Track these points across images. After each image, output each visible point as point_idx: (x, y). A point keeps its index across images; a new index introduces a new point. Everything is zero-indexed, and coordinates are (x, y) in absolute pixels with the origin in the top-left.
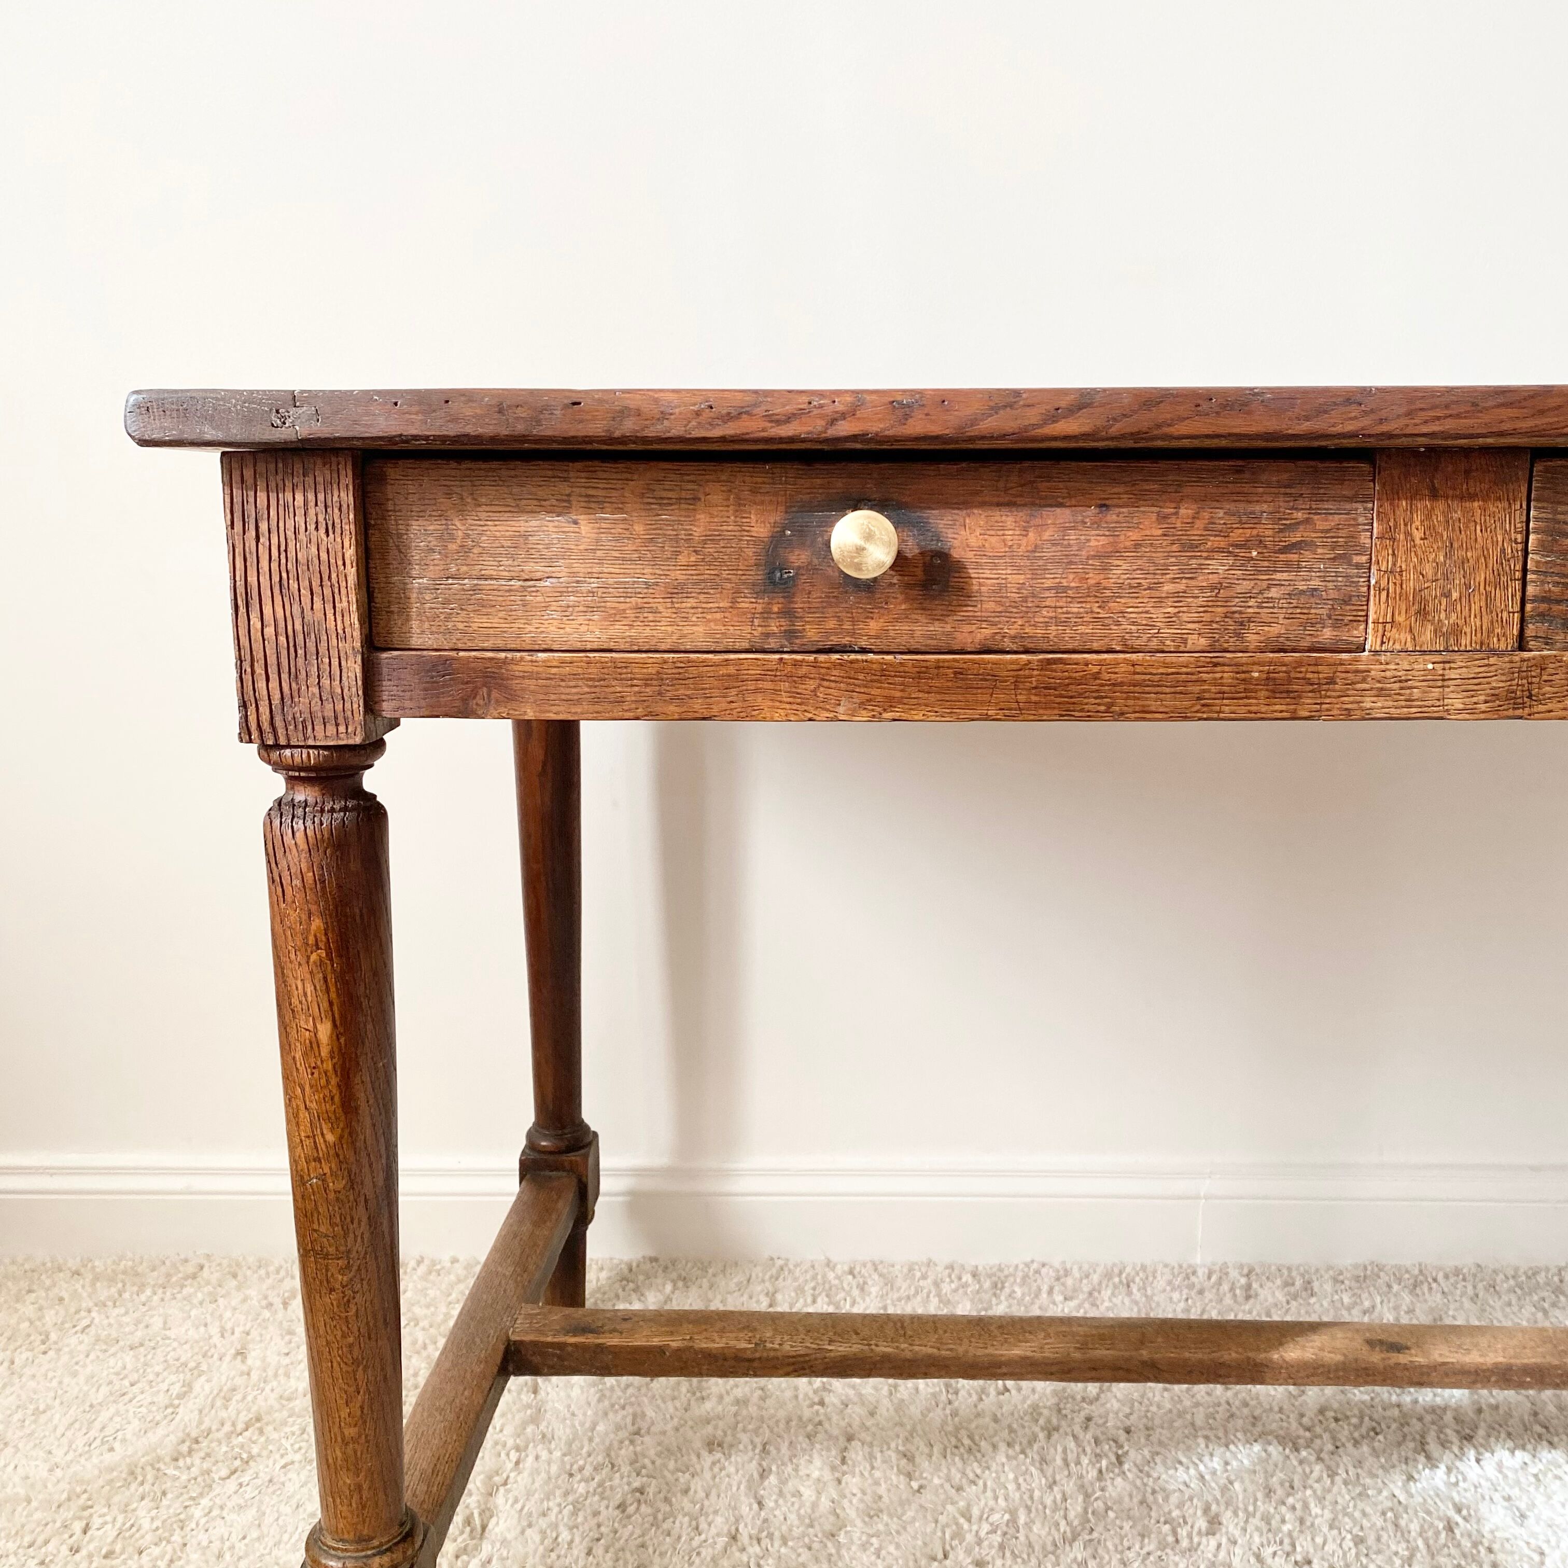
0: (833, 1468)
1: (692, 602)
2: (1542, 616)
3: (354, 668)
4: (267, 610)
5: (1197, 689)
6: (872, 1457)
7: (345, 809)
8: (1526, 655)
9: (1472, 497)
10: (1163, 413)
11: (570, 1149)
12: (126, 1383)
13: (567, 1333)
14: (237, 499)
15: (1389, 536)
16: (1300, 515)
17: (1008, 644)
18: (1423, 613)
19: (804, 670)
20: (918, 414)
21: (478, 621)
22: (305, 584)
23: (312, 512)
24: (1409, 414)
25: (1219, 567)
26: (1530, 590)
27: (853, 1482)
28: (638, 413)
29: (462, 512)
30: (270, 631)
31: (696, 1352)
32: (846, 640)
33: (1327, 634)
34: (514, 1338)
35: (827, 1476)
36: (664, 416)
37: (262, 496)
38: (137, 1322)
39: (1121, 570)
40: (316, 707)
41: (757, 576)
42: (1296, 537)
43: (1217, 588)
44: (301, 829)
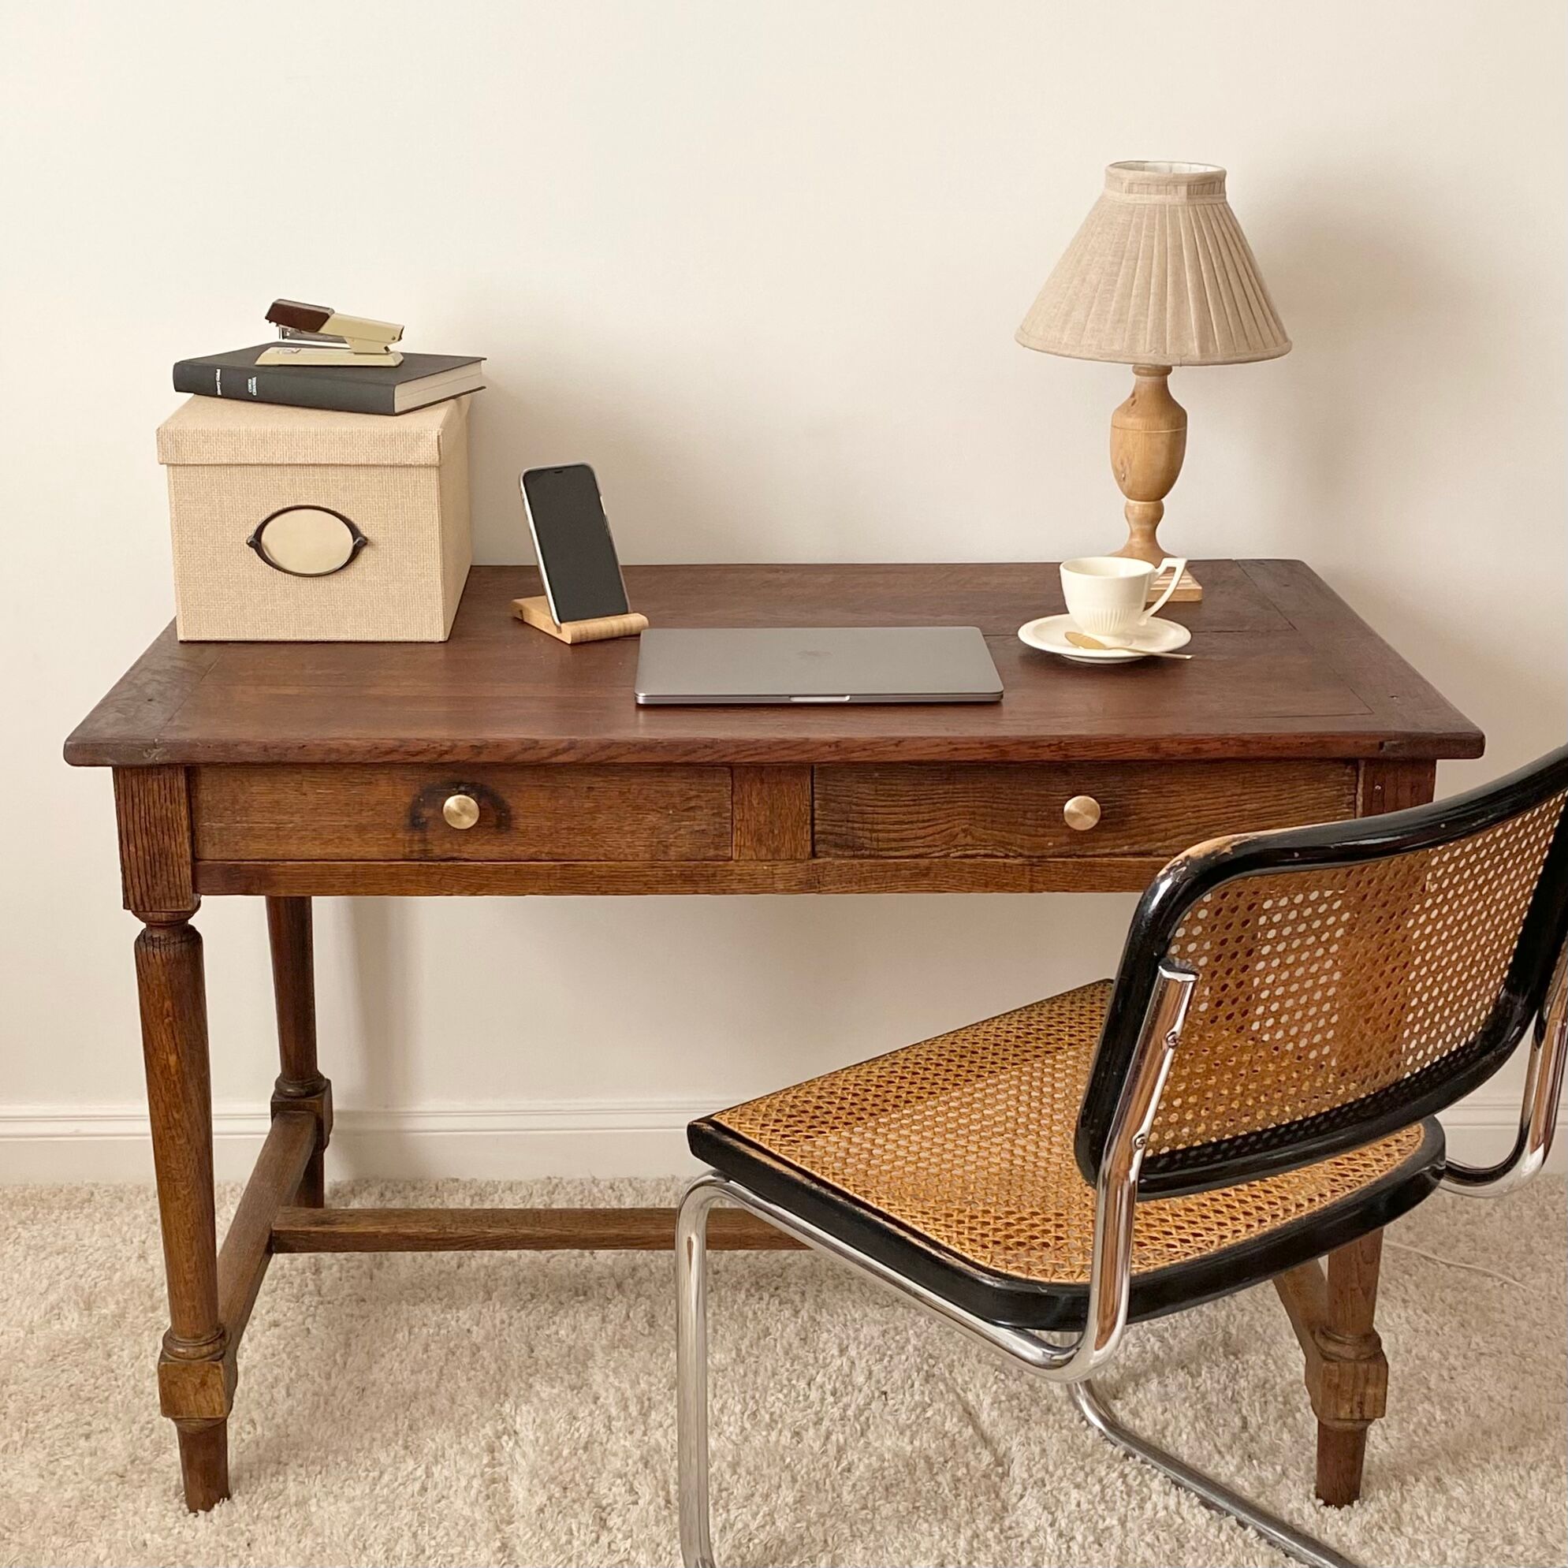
1: (370, 835)
2: (824, 842)
3: (187, 873)
4: (139, 842)
5: (644, 879)
7: (181, 942)
8: (816, 861)
9: (782, 783)
10: (612, 752)
11: (308, 1095)
13: (311, 1224)
14: (122, 787)
15: (740, 802)
16: (694, 792)
17: (544, 856)
18: (760, 841)
19: (433, 870)
20: (485, 751)
21: (253, 845)
22: (159, 829)
23: (163, 793)
24: (737, 753)
25: (652, 819)
26: (817, 828)
28: (338, 751)
30: (140, 853)
31: (400, 1235)
32: (455, 855)
33: (712, 853)
34: (275, 1228)
36: (352, 752)
37: (135, 781)
39: (601, 819)
40: (166, 890)
41: (407, 821)
42: (692, 804)
43: (653, 829)
44: (158, 954)
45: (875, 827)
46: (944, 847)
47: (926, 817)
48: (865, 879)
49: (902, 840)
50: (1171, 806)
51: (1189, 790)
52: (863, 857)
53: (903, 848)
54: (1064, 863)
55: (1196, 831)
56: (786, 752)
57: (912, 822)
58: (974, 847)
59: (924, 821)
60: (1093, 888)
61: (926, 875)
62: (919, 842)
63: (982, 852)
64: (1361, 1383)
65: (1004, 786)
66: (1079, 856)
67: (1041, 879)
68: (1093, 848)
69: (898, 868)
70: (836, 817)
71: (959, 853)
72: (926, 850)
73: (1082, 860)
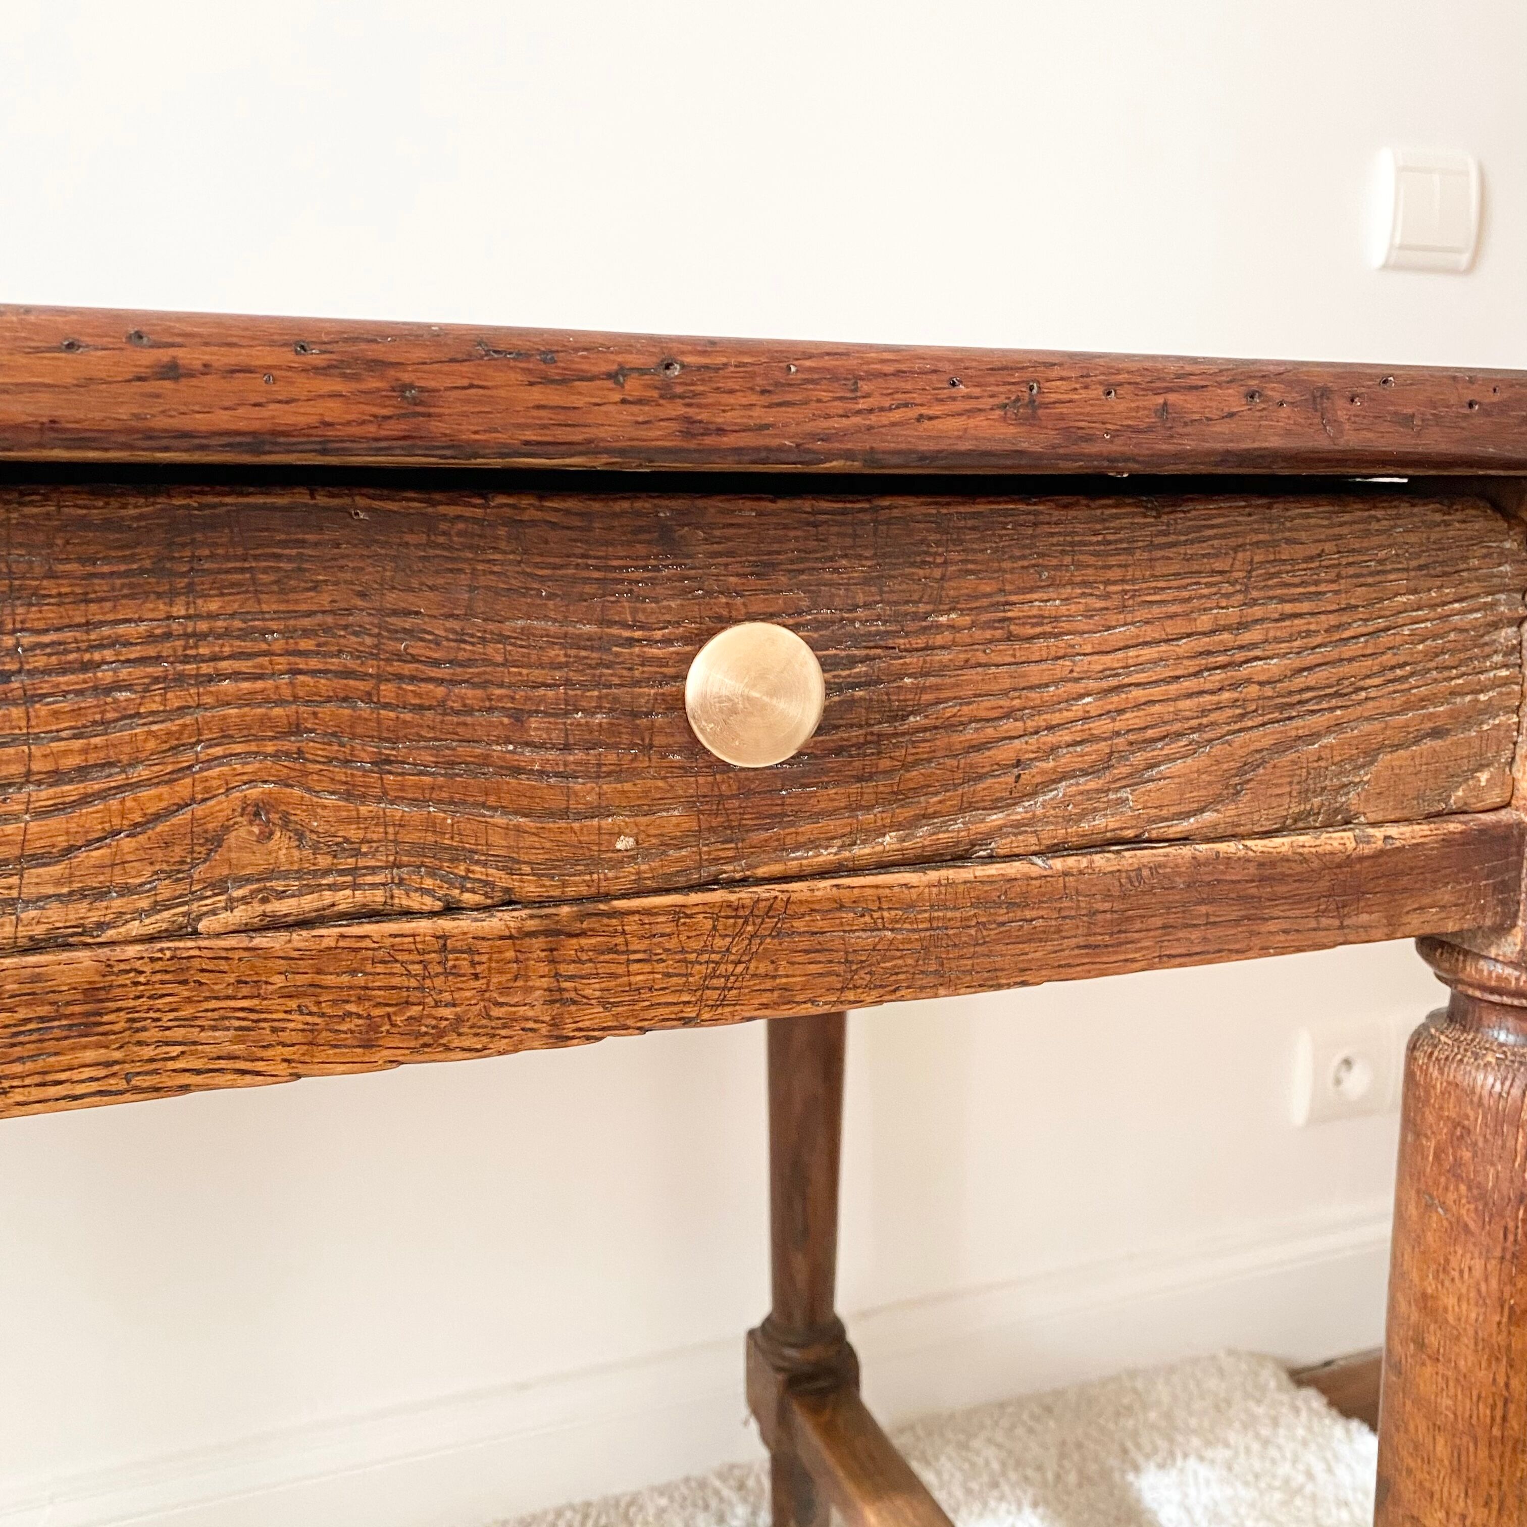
46: (165, 890)
50: (1035, 673)
51: (1089, 614)
54: (678, 913)
55: (1106, 764)
59: (57, 777)
62: (38, 878)
63: (344, 900)
65: (421, 602)
66: (732, 884)
67: (592, 989)
71: (240, 915)
72: (80, 911)
73: (744, 895)
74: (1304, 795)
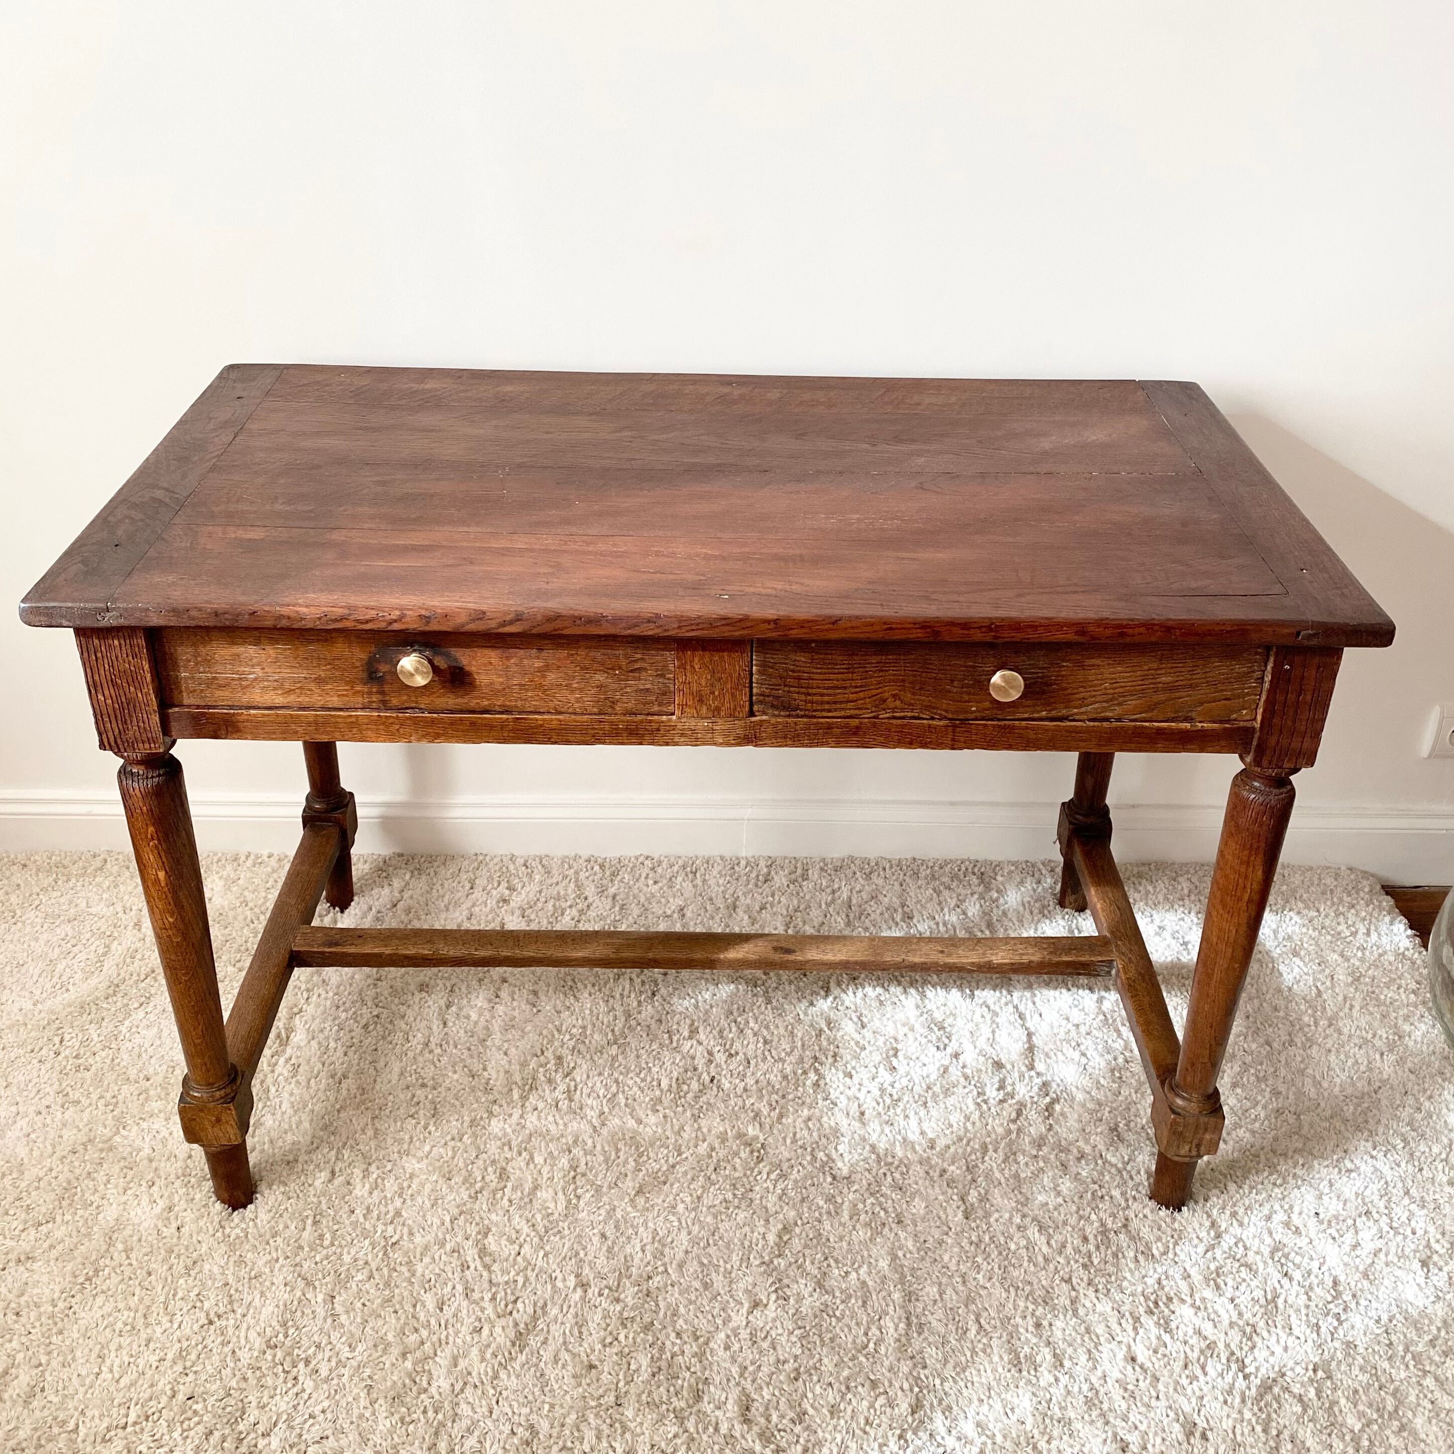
0: (490, 1001)
1: (330, 687)
2: (761, 702)
3: (156, 718)
4: (107, 692)
5: (592, 731)
6: (513, 993)
7: (159, 776)
8: (753, 719)
9: (723, 651)
10: (558, 624)
11: (334, 809)
12: (69, 945)
13: (324, 946)
15: (683, 666)
16: (639, 656)
17: (497, 709)
18: (701, 701)
19: (391, 721)
20: (435, 622)
21: (218, 693)
22: (124, 681)
23: (124, 649)
24: (679, 627)
25: (600, 678)
26: (755, 691)
27: (500, 1009)
28: (289, 618)
29: (204, 643)
30: (109, 701)
31: (400, 956)
32: (413, 705)
33: (656, 708)
34: (294, 949)
35: (486, 1005)
36: (302, 619)
37: (96, 641)
38: (71, 902)
39: (551, 677)
40: (137, 733)
41: (365, 675)
42: (637, 666)
43: (600, 687)
44: (137, 787)
45: (810, 691)
46: (874, 709)
47: (859, 683)
48: (798, 735)
49: (835, 703)
50: (1089, 678)
51: (1110, 664)
52: (798, 716)
53: (835, 710)
54: (985, 725)
55: (1111, 700)
56: (728, 628)
57: (845, 688)
58: (903, 710)
59: (857, 687)
60: (1010, 747)
61: (855, 734)
62: (850, 705)
63: (909, 714)
64: (1201, 1131)
65: (933, 658)
66: (999, 720)
67: (962, 739)
68: (1014, 713)
69: (830, 727)
70: (774, 681)
71: (888, 715)
72: (857, 712)
73: (1002, 723)
74: (1176, 712)
